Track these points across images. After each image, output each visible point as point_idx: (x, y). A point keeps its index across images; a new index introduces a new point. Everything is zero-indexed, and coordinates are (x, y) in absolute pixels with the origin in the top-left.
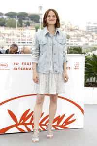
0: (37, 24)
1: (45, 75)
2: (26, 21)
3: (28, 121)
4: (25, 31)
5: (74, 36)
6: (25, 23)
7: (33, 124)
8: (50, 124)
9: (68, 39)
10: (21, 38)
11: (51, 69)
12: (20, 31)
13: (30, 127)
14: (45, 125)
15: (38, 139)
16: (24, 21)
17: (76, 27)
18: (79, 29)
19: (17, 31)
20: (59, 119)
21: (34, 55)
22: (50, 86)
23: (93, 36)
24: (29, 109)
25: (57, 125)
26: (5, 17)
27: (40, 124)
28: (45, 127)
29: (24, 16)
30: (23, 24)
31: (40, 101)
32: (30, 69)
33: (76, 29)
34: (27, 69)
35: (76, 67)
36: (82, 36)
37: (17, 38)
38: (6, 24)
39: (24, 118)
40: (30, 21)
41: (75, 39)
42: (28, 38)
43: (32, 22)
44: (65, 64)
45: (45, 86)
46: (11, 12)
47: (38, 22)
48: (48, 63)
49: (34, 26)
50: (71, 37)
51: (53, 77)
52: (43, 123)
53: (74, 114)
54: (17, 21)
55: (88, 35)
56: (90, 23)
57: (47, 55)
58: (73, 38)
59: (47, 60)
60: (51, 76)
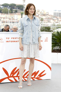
0: (22, 12)
1: (27, 46)
2: (15, 10)
3: (15, 75)
4: (14, 16)
5: (46, 19)
6: (14, 11)
7: (19, 77)
8: (30, 77)
9: (42, 21)
10: (11, 20)
11: (31, 41)
12: (11, 16)
13: (17, 78)
14: (26, 77)
15: (22, 87)
16: (13, 9)
17: (47, 13)
18: (49, 14)
19: (9, 16)
20: (35, 74)
21: (20, 33)
22: (30, 52)
23: (58, 19)
24: (16, 67)
25: (34, 78)
26: (1, 7)
27: (23, 77)
28: (26, 79)
29: (14, 6)
30: (13, 11)
31: (23, 62)
32: (17, 41)
33: (47, 14)
34: (15, 41)
35: (46, 40)
36: (51, 19)
37: (9, 20)
38: (2, 11)
39: (13, 73)
40: (17, 10)
41: (46, 21)
42: (16, 20)
43: (19, 10)
44: (39, 38)
45: (27, 52)
46: (5, 4)
47: (22, 10)
48: (29, 38)
49: (20, 12)
50: (44, 20)
51: (32, 47)
52: (25, 76)
53: (45, 71)
54: (9, 9)
55: (55, 18)
56: (56, 10)
57: (29, 33)
58: (45, 20)
59: (28, 36)
60: (31, 46)
